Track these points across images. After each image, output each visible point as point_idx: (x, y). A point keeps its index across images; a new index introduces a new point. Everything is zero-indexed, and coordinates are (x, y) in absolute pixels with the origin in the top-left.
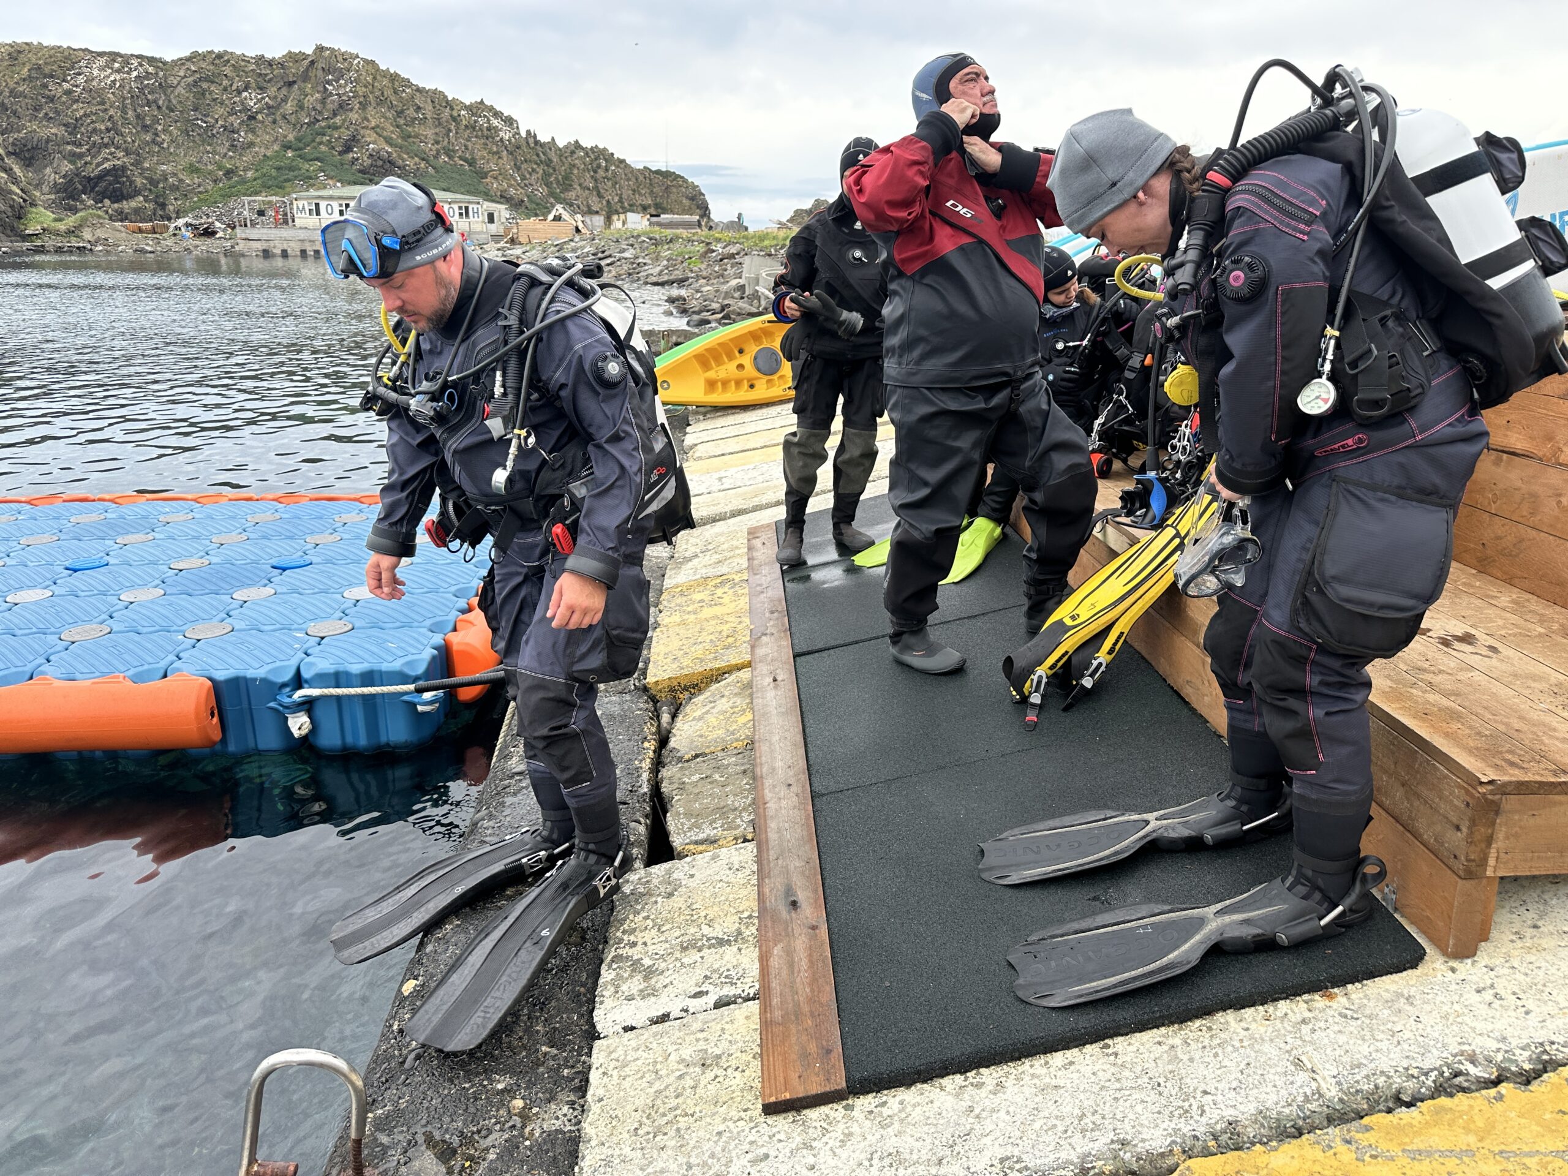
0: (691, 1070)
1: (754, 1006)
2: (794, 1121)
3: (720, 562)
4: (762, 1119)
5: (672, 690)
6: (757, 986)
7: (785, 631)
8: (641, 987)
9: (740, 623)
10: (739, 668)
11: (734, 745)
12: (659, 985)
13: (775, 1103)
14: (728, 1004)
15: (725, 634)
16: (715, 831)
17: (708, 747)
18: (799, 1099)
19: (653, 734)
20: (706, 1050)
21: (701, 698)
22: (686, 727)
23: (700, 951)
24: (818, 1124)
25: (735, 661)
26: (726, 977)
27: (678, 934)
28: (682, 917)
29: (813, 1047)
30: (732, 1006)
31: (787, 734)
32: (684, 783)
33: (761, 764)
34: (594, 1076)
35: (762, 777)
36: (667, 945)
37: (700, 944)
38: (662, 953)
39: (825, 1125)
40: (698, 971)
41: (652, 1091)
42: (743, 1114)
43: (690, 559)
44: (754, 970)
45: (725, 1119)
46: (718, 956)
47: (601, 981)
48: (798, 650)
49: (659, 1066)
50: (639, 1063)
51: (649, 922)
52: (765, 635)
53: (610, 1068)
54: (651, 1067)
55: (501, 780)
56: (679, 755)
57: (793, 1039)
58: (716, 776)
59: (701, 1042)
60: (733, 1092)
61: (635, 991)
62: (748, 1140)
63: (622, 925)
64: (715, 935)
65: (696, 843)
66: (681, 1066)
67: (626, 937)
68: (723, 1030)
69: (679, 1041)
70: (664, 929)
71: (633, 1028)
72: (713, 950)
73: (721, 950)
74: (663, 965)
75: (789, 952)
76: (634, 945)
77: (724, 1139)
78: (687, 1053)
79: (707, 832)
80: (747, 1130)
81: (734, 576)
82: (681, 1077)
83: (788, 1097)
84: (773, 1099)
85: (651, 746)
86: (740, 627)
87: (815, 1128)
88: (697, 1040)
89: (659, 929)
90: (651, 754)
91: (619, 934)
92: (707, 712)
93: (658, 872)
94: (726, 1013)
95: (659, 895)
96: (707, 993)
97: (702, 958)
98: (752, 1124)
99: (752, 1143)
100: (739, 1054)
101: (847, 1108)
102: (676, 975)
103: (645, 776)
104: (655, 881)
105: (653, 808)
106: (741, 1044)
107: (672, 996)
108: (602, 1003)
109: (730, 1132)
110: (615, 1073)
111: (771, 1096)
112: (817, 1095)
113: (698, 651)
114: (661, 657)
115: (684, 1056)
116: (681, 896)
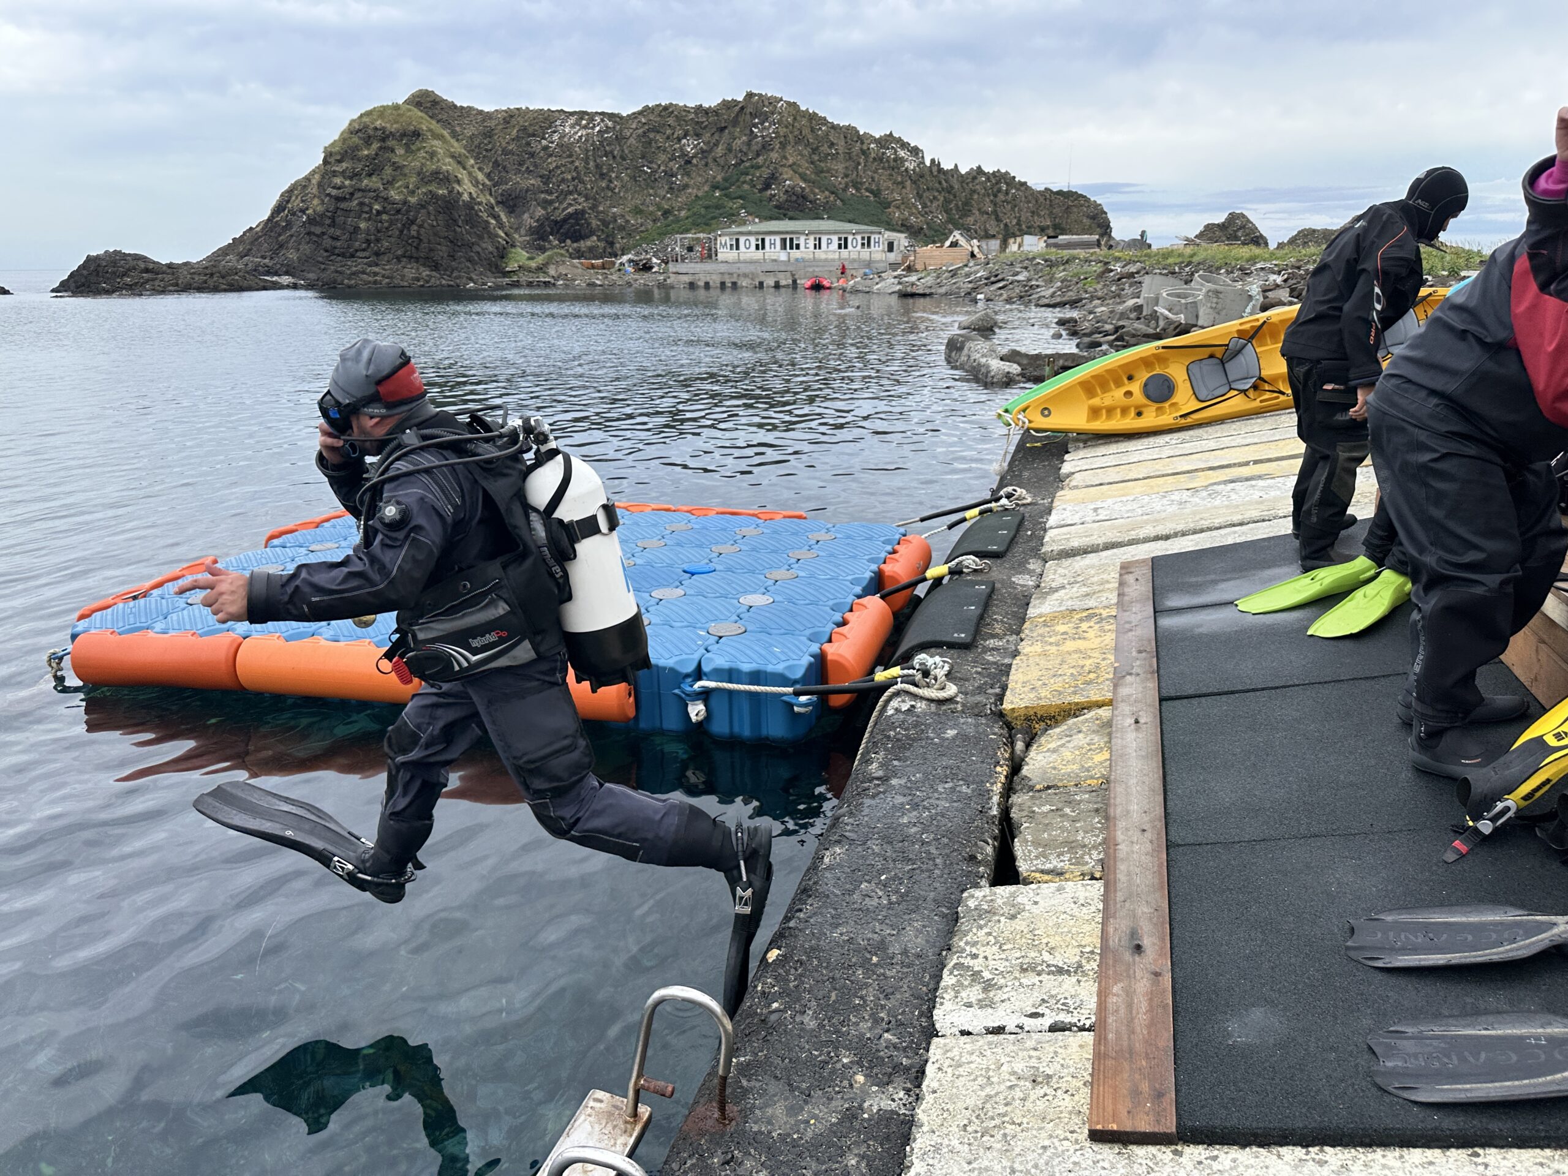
0: (1022, 1083)
1: (1088, 1037)
2: (1119, 1153)
3: (1088, 595)
4: (1088, 1144)
5: (1028, 719)
6: (1093, 1019)
7: (1153, 672)
8: (980, 997)
9: (1104, 659)
10: (1100, 705)
11: (1088, 782)
12: (996, 999)
13: (1101, 1132)
14: (1063, 1030)
15: (1087, 669)
16: (1062, 864)
17: (1061, 780)
18: (1126, 1133)
19: (1006, 759)
20: (1038, 1068)
21: (1057, 730)
22: (1040, 757)
23: (1039, 974)
24: (1144, 1162)
25: (1095, 697)
26: (1063, 1004)
27: (1018, 955)
28: (1024, 940)
29: (1145, 1087)
30: (1067, 1033)
31: (1146, 779)
32: (1033, 812)
33: (1115, 805)
34: (930, 1069)
35: (1115, 818)
36: (1007, 964)
37: (1039, 968)
38: (1002, 969)
39: (1151, 1164)
40: (1036, 994)
41: (983, 1094)
42: (1069, 1135)
43: (1056, 590)
44: (1092, 1003)
45: (1051, 1136)
46: (1056, 983)
47: (942, 984)
48: (1165, 694)
49: (991, 1073)
50: (973, 1066)
51: (991, 938)
52: (1131, 674)
53: (945, 1065)
54: (983, 1072)
55: (862, 782)
56: (1030, 783)
57: (1126, 1076)
58: (1067, 810)
59: (1033, 1060)
60: (1061, 1112)
61: (973, 1000)
62: (1072, 1160)
63: (965, 936)
64: (1055, 963)
65: (1042, 872)
66: (1012, 1078)
67: (968, 948)
68: (1056, 1053)
69: (1013, 1054)
70: (1005, 947)
71: (969, 1033)
72: (1051, 977)
73: (1060, 978)
74: (1002, 981)
75: (1129, 993)
76: (975, 956)
77: (1048, 1153)
78: (1019, 1066)
79: (1054, 863)
80: (1072, 1151)
81: (1102, 611)
82: (1011, 1087)
83: (1115, 1128)
84: (1099, 1127)
85: (1003, 771)
86: (1104, 663)
87: (1141, 1164)
88: (1030, 1057)
89: (1000, 947)
90: (1003, 779)
91: (962, 944)
92: (1063, 745)
93: (1003, 893)
94: (1061, 1038)
95: (1003, 915)
96: (1043, 1015)
97: (1041, 982)
98: (1078, 1147)
99: (1075, 1163)
100: (1070, 1079)
101: (1176, 1153)
102: (1014, 993)
103: (996, 799)
104: (1000, 902)
105: (1002, 831)
106: (1072, 1070)
107: (1009, 1011)
108: (942, 1004)
109: (1055, 1148)
110: (950, 1070)
111: (1098, 1123)
112: (1145, 1133)
113: (1057, 684)
114: (1019, 685)
115: (1016, 1069)
116: (1024, 920)
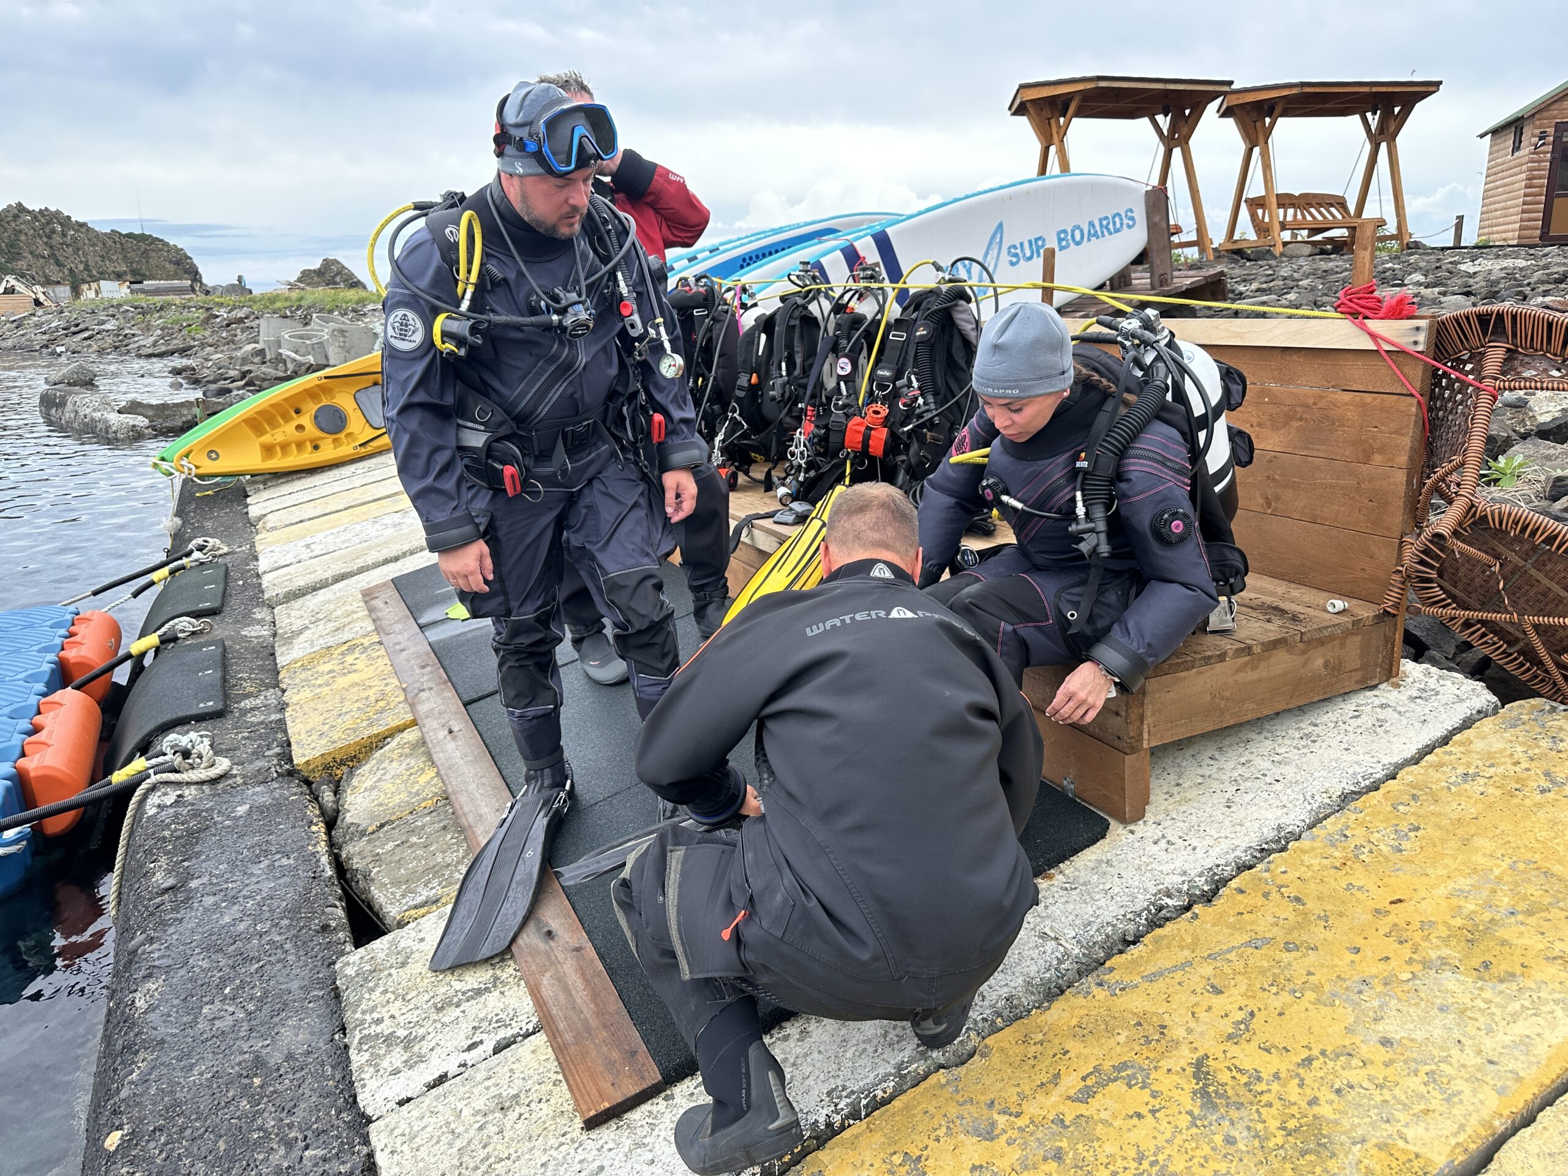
0: (491, 1117)
1: (540, 1039)
2: (618, 1128)
3: (338, 629)
4: (585, 1137)
5: (327, 767)
6: (535, 1020)
7: (445, 683)
8: (405, 1058)
9: (387, 685)
10: (401, 729)
11: (423, 805)
12: (423, 1051)
13: (596, 1116)
14: (508, 1046)
15: (372, 699)
16: (434, 891)
17: (394, 813)
18: (618, 1105)
19: (318, 816)
20: (500, 1095)
21: (367, 767)
22: (359, 799)
23: (458, 1005)
24: (644, 1123)
25: (395, 723)
26: (497, 1022)
27: (427, 997)
28: (426, 981)
29: (615, 1055)
30: (513, 1047)
31: (484, 780)
32: (378, 854)
33: (465, 815)
34: (381, 1159)
35: (470, 826)
36: (419, 1011)
37: (455, 1000)
38: (415, 1020)
39: (650, 1121)
40: (464, 1026)
41: (455, 1150)
42: (562, 1139)
43: (300, 632)
44: (526, 1005)
45: (545, 1150)
46: (480, 1006)
47: (354, 1066)
48: (466, 698)
49: (453, 1126)
50: (429, 1129)
51: (389, 995)
52: (423, 690)
53: (398, 1145)
54: (444, 1129)
56: (360, 828)
57: (594, 1053)
58: (414, 839)
59: (492, 1089)
60: (544, 1122)
61: (398, 1064)
62: (576, 1160)
63: (358, 1006)
64: (469, 987)
65: (416, 907)
66: (478, 1118)
67: (368, 1017)
68: (511, 1070)
69: (467, 1095)
70: (409, 997)
71: (409, 1100)
72: (473, 1002)
73: (482, 999)
74: (421, 1031)
75: (560, 979)
76: (379, 1021)
77: (551, 1167)
78: (480, 1104)
79: (424, 894)
80: (572, 1152)
81: (362, 640)
82: (481, 1128)
83: (607, 1105)
84: (593, 1113)
85: (319, 828)
86: (388, 689)
87: (642, 1126)
88: (487, 1088)
89: (404, 999)
90: (324, 837)
91: (358, 1015)
92: (380, 780)
93: (381, 946)
94: (509, 1054)
95: (391, 967)
96: (481, 1042)
97: (463, 1012)
98: (576, 1145)
99: (581, 1162)
100: (537, 1087)
101: (666, 1099)
102: (440, 1036)
103: (325, 859)
104: (382, 955)
105: (343, 889)
106: (536, 1078)
107: (443, 1056)
108: (364, 1086)
109: (554, 1159)
110: (405, 1147)
111: (590, 1110)
112: (636, 1095)
113: (348, 722)
114: (303, 736)
115: (477, 1108)
116: (417, 962)
